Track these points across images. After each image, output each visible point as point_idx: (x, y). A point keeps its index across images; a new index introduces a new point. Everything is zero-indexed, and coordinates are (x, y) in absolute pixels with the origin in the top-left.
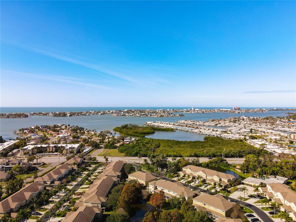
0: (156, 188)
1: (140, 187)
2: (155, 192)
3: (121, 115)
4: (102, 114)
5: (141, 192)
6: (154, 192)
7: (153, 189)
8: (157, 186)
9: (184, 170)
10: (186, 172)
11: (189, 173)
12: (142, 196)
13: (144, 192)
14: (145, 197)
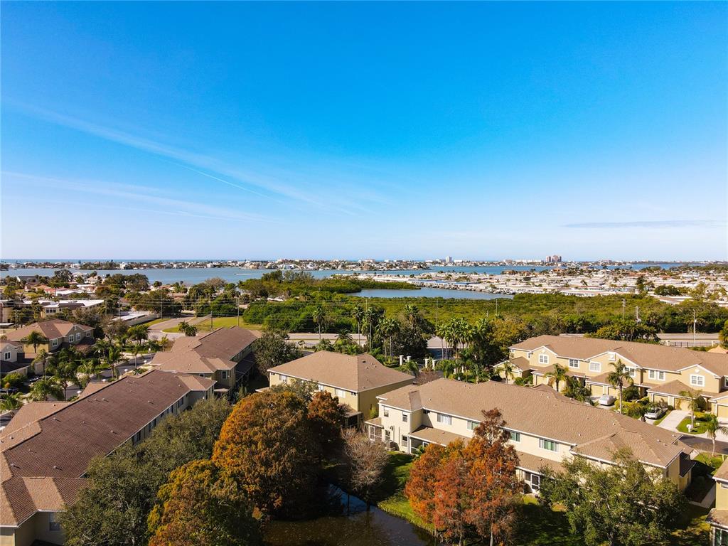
0: (422, 423)
1: (331, 416)
2: (416, 443)
3: (267, 267)
4: (215, 266)
5: (340, 444)
6: (409, 441)
7: (406, 429)
8: (426, 412)
9: (516, 357)
10: (530, 364)
11: (548, 364)
12: (350, 467)
13: (357, 443)
14: (369, 475)
